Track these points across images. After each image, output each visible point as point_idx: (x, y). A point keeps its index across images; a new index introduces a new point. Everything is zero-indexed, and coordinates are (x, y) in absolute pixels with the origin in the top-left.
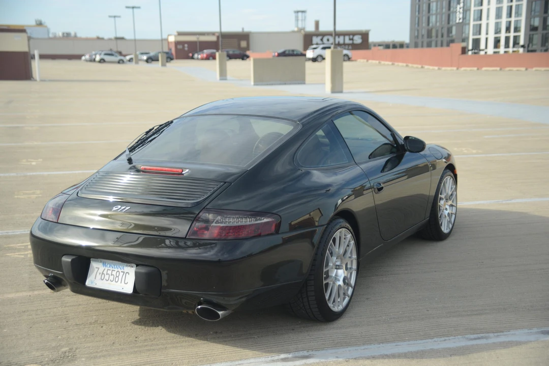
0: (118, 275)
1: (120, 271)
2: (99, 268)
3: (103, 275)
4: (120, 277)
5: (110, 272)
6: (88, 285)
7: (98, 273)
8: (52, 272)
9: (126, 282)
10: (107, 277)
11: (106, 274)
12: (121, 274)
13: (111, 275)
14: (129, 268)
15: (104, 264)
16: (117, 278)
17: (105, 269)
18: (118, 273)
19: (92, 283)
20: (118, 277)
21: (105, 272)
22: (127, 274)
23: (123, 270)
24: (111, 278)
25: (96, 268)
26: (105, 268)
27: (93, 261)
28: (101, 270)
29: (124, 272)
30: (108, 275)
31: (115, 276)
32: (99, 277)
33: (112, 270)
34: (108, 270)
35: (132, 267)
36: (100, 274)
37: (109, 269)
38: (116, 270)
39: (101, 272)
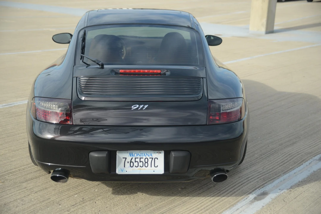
0: (146, 161)
1: (147, 157)
2: (126, 158)
3: (132, 163)
4: (149, 162)
5: (138, 160)
6: (119, 174)
7: (126, 162)
8: (59, 167)
9: (155, 166)
10: (136, 164)
11: (134, 162)
12: (150, 160)
13: (140, 162)
14: (157, 154)
16: (146, 164)
17: (132, 158)
18: (146, 159)
19: (122, 171)
20: (147, 162)
21: (133, 160)
22: (156, 159)
23: (151, 157)
24: (141, 164)
25: (123, 158)
27: (118, 153)
28: (129, 159)
29: (153, 158)
30: (137, 163)
31: (144, 163)
32: (127, 165)
33: (140, 158)
34: (135, 158)
35: (161, 153)
36: (128, 162)
37: (137, 157)
38: (144, 157)
39: (129, 161)
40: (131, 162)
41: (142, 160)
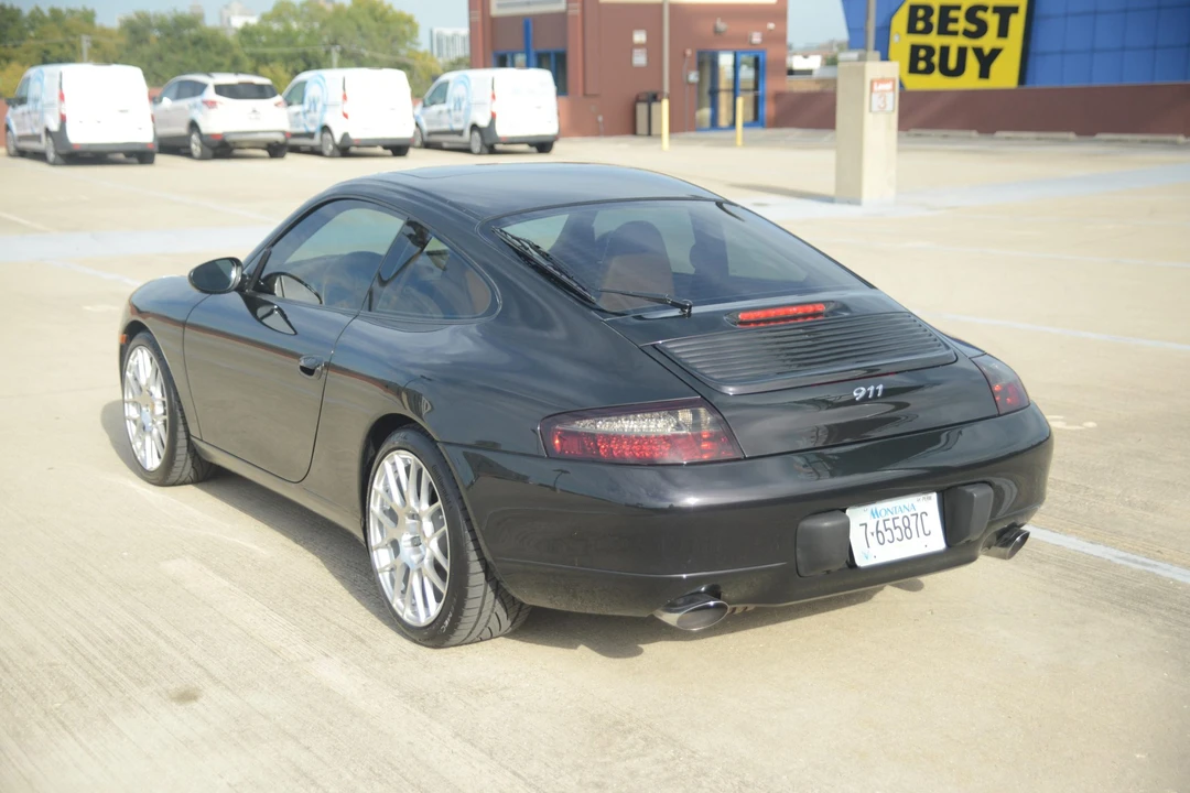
0: (907, 525)
1: (908, 514)
2: (866, 525)
3: (880, 535)
4: (913, 527)
5: (889, 524)
6: (861, 566)
7: (869, 534)
9: (926, 533)
10: (888, 535)
11: (883, 530)
12: (913, 519)
13: (895, 528)
14: (923, 501)
15: (874, 514)
16: (908, 530)
17: (878, 523)
18: (906, 519)
19: (866, 559)
20: (909, 527)
21: (881, 528)
23: (913, 511)
24: (897, 533)
25: (862, 525)
26: (877, 519)
27: (851, 514)
28: (871, 528)
29: (916, 515)
30: (889, 532)
31: (903, 528)
32: (873, 540)
33: (894, 519)
34: (884, 521)
35: (930, 498)
36: (872, 534)
37: (887, 517)
38: (901, 516)
39: (874, 530)
40: (878, 532)
41: (899, 523)
